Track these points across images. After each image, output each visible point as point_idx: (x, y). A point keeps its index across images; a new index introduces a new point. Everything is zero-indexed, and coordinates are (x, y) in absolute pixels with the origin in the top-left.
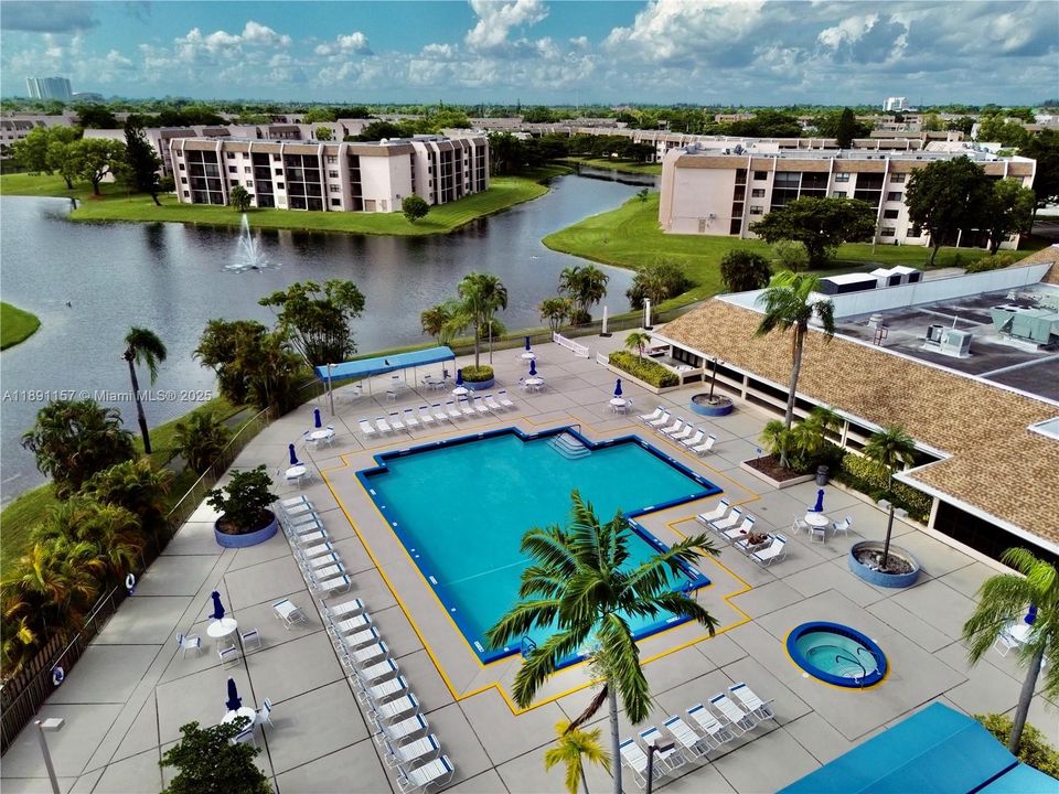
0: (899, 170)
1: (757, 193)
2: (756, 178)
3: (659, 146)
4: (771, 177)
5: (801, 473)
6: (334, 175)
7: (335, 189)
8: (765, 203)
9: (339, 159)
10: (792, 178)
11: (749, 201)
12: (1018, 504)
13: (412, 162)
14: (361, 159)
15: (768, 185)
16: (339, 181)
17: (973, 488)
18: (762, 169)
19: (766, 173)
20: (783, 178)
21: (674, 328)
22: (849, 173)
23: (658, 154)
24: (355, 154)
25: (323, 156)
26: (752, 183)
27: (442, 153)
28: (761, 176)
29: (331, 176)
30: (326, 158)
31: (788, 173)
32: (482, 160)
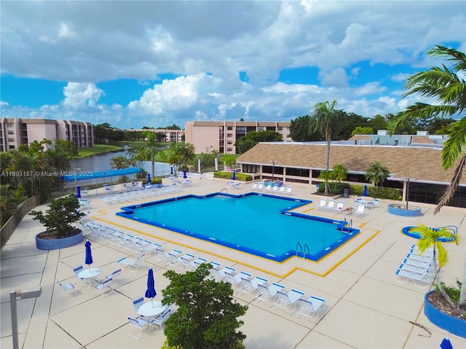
0: (280, 126)
1: (229, 135)
2: (228, 129)
3: (167, 135)
4: (234, 129)
5: (336, 194)
6: (11, 133)
7: (12, 140)
8: (233, 139)
9: (15, 125)
10: (242, 129)
11: (226, 139)
12: (446, 175)
13: (57, 129)
14: (27, 125)
15: (233, 132)
16: (15, 136)
17: (424, 175)
18: (230, 125)
19: (232, 127)
20: (239, 129)
21: (243, 158)
22: (263, 127)
23: (167, 138)
24: (24, 122)
25: (4, 123)
26: (226, 132)
27: (72, 125)
28: (230, 128)
29: (9, 134)
30: (6, 125)
31: (241, 127)
32: (90, 133)
